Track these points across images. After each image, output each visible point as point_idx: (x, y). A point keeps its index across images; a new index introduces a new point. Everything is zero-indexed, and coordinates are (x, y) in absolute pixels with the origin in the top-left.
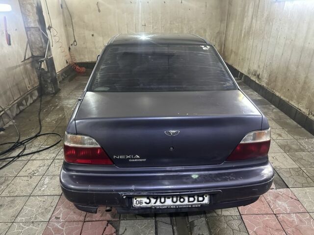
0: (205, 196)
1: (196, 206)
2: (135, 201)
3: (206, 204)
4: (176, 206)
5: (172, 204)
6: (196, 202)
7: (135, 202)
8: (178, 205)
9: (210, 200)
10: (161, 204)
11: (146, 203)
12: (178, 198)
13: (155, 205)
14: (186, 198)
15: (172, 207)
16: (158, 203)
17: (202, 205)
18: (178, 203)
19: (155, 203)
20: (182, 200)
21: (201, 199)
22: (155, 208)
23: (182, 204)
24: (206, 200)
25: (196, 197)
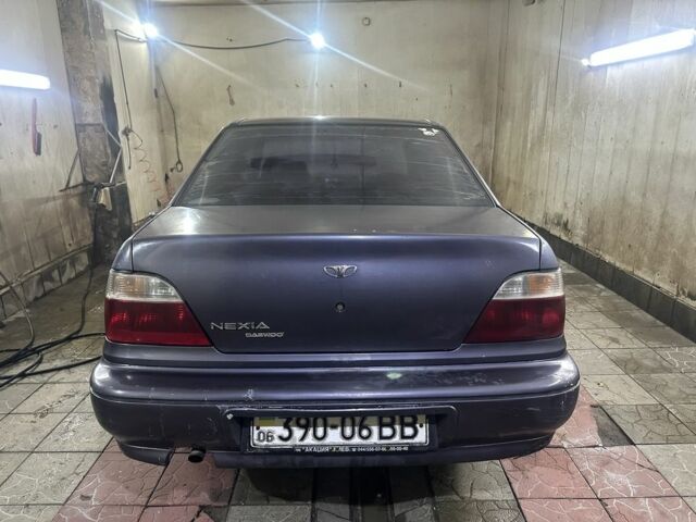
0: (418, 426)
1: (399, 449)
2: (256, 432)
3: (421, 445)
4: (351, 447)
5: (342, 441)
6: (397, 439)
7: (255, 437)
8: (357, 446)
9: (431, 435)
10: (315, 442)
11: (281, 438)
12: (357, 429)
13: (302, 443)
14: (375, 429)
15: (342, 449)
16: (310, 440)
17: (411, 447)
18: (356, 440)
19: (302, 439)
20: (365, 433)
21: (409, 431)
22: (303, 451)
23: (364, 442)
24: (422, 436)
25: (398, 427)
